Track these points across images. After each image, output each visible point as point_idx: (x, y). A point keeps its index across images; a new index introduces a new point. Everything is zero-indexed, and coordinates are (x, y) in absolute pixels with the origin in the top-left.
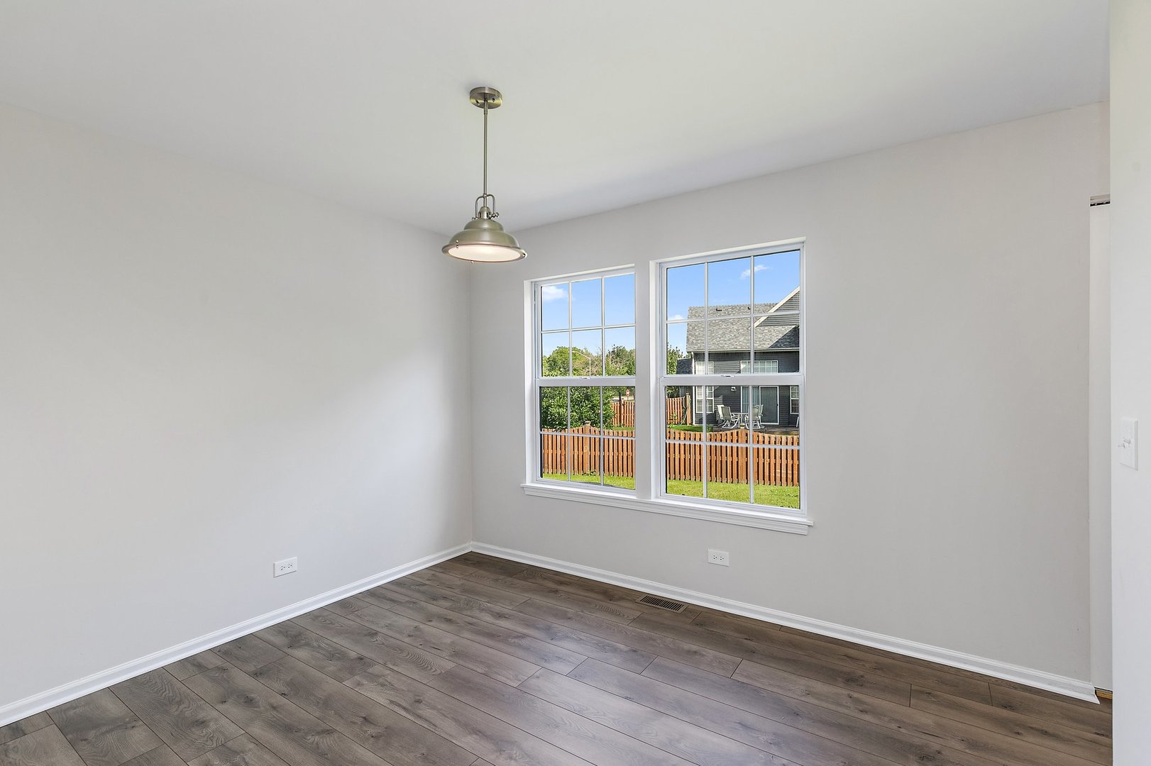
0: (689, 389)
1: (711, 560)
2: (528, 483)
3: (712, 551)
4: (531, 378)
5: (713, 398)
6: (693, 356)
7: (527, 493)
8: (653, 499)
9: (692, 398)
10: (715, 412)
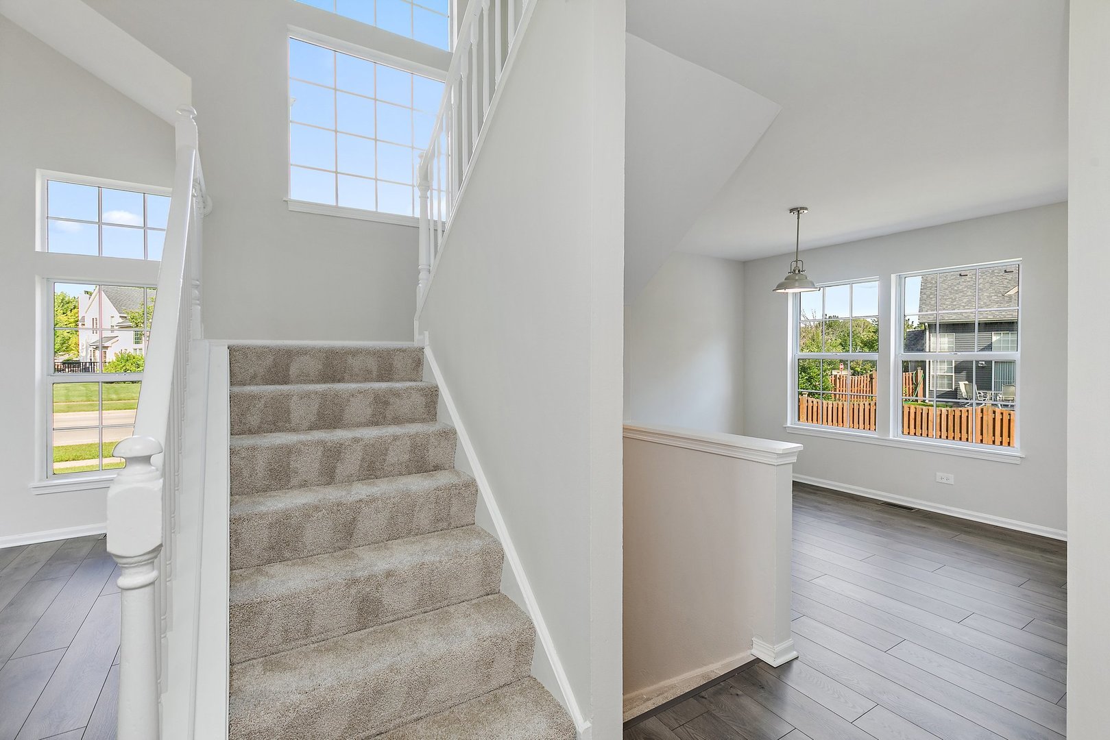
0: (922, 364)
1: (938, 479)
2: (789, 424)
3: (939, 474)
4: (792, 352)
5: (953, 374)
6: (927, 327)
7: (788, 431)
8: (891, 437)
9: (924, 373)
10: (956, 389)
